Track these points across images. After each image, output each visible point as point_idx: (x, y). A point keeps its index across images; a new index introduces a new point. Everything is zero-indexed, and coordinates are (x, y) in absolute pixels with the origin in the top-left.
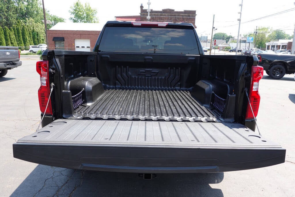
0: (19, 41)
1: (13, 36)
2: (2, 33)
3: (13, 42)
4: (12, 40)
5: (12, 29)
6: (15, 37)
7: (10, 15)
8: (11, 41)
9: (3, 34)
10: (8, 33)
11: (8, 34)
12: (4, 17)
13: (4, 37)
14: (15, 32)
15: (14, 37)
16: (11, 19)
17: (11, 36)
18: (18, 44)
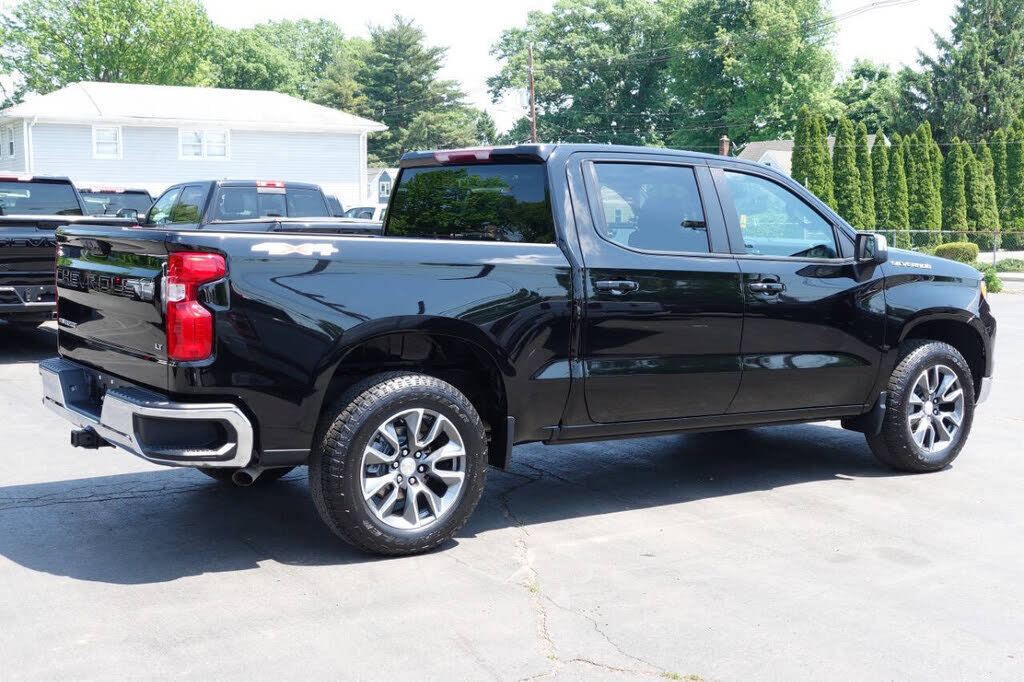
0: (1010, 205)
1: (985, 183)
2: (935, 169)
3: (979, 208)
4: (976, 198)
5: (987, 150)
6: (993, 188)
7: (1000, 84)
8: (970, 202)
9: (938, 175)
10: (963, 167)
11: (961, 174)
12: (969, 95)
13: (939, 186)
14: (997, 161)
15: (987, 187)
16: (998, 101)
17: (976, 182)
18: (1002, 217)
